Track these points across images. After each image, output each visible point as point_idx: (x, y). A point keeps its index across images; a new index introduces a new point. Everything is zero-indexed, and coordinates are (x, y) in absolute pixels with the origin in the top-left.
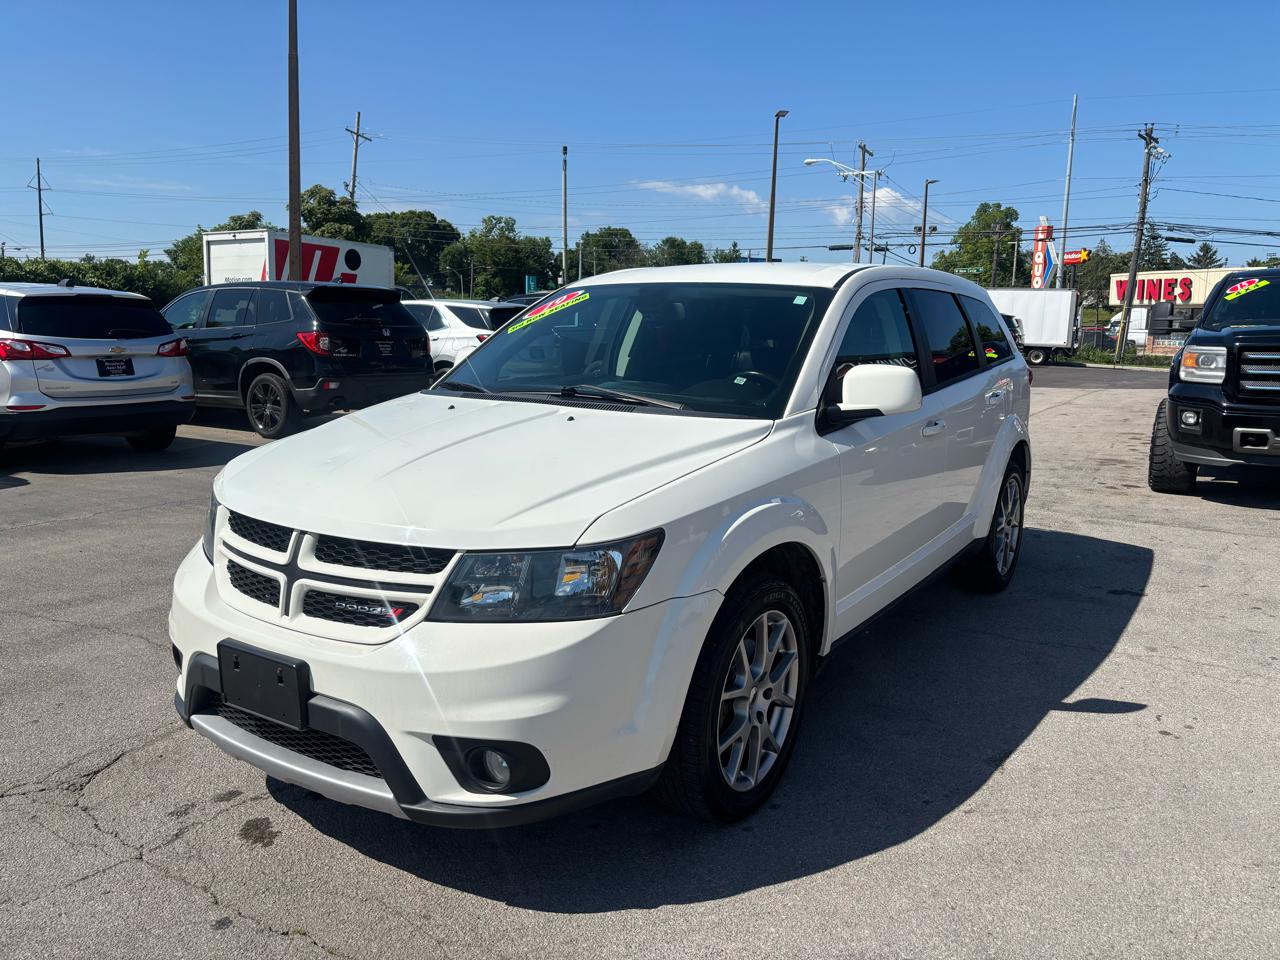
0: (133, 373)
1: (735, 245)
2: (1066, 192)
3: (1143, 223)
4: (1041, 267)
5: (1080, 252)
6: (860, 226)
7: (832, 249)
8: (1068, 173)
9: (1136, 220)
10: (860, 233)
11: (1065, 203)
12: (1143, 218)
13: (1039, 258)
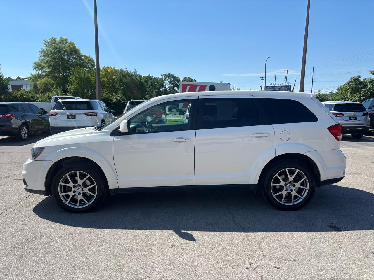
0: (75, 119)
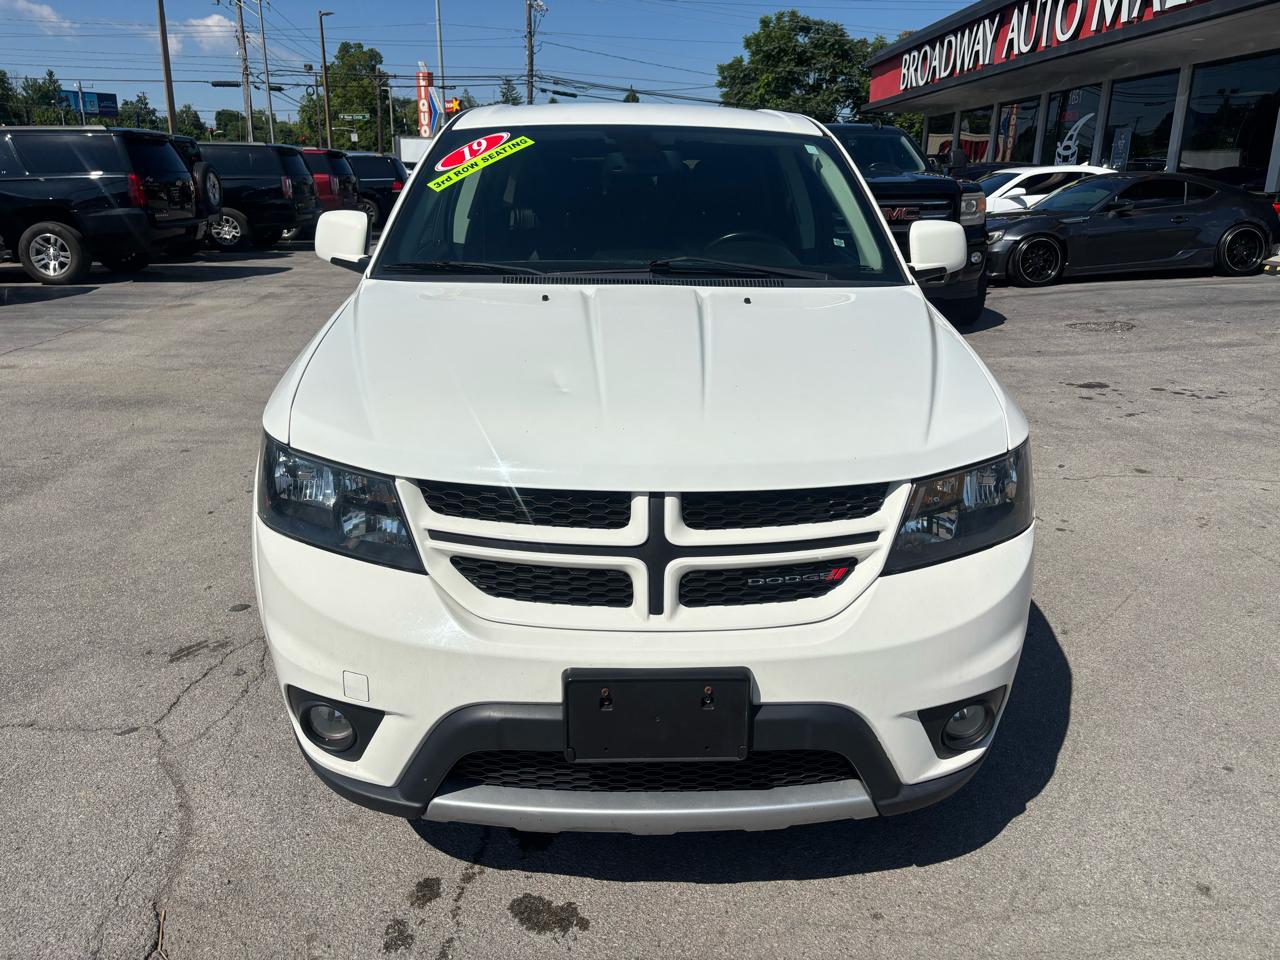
1: (51, 74)
2: (438, 39)
3: (532, 76)
4: (427, 115)
5: (452, 102)
6: (245, 60)
7: (216, 84)
8: (437, 18)
9: (526, 73)
10: (246, 68)
11: (439, 48)
12: (532, 70)
13: (424, 106)
